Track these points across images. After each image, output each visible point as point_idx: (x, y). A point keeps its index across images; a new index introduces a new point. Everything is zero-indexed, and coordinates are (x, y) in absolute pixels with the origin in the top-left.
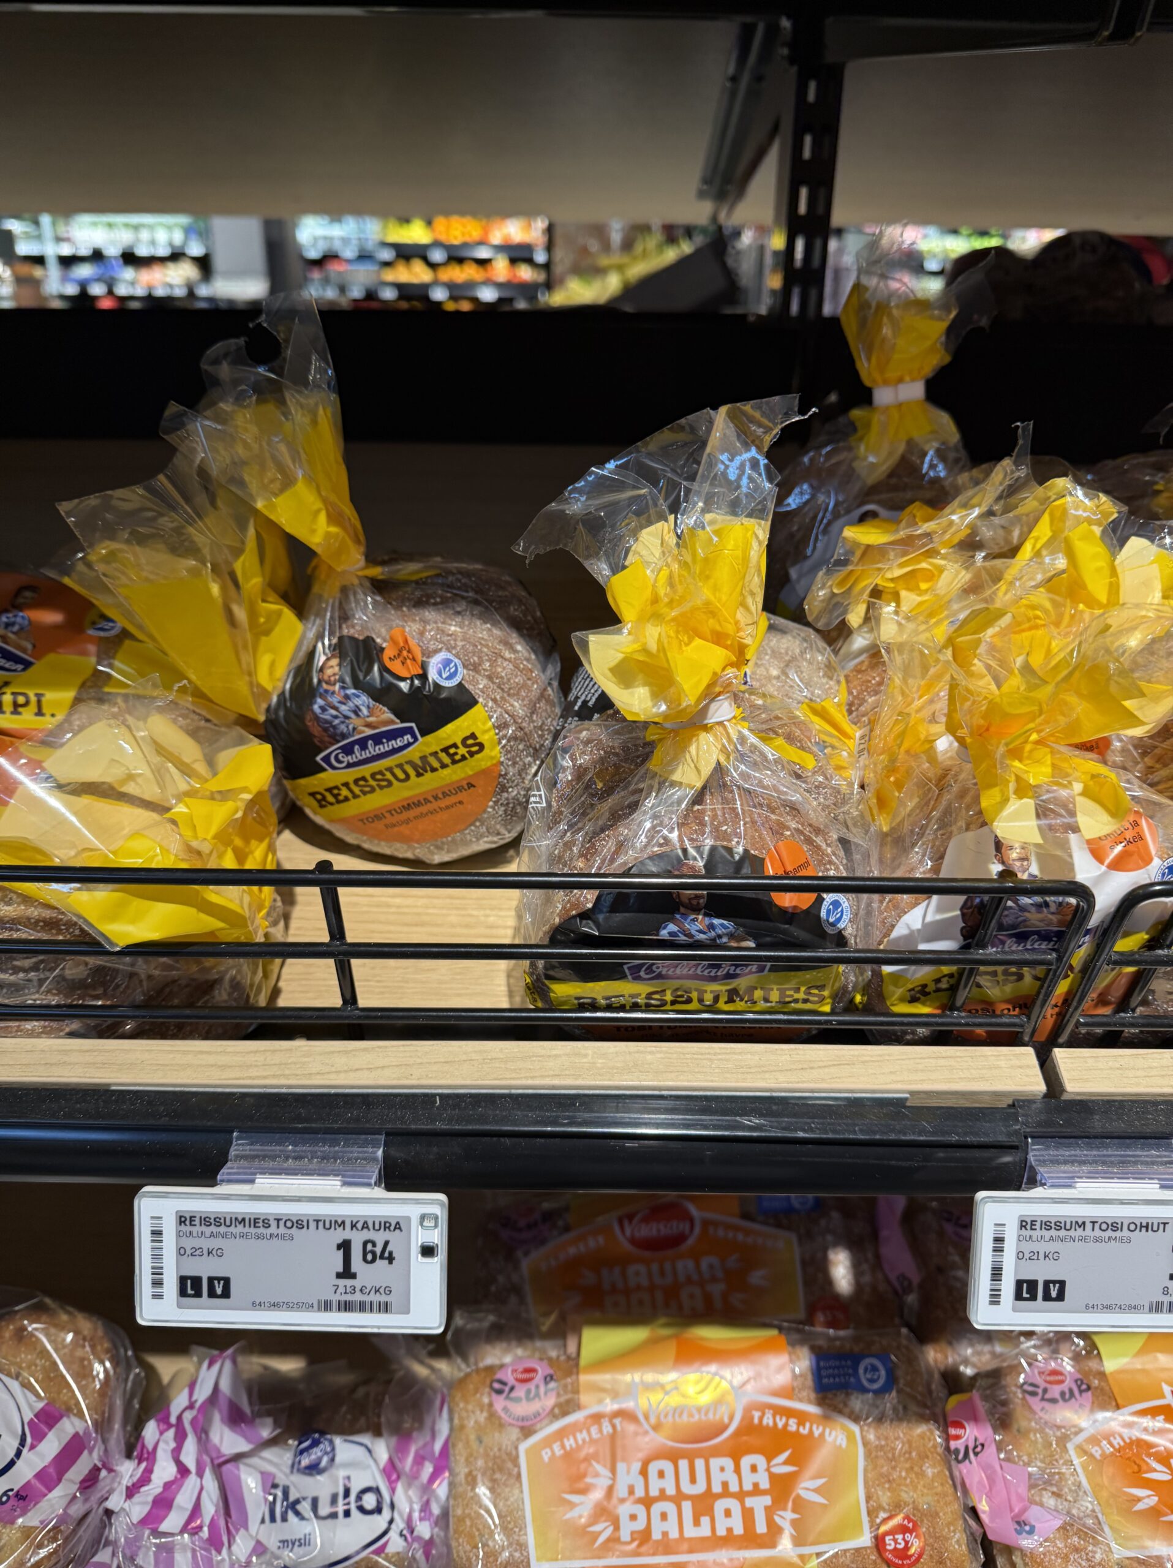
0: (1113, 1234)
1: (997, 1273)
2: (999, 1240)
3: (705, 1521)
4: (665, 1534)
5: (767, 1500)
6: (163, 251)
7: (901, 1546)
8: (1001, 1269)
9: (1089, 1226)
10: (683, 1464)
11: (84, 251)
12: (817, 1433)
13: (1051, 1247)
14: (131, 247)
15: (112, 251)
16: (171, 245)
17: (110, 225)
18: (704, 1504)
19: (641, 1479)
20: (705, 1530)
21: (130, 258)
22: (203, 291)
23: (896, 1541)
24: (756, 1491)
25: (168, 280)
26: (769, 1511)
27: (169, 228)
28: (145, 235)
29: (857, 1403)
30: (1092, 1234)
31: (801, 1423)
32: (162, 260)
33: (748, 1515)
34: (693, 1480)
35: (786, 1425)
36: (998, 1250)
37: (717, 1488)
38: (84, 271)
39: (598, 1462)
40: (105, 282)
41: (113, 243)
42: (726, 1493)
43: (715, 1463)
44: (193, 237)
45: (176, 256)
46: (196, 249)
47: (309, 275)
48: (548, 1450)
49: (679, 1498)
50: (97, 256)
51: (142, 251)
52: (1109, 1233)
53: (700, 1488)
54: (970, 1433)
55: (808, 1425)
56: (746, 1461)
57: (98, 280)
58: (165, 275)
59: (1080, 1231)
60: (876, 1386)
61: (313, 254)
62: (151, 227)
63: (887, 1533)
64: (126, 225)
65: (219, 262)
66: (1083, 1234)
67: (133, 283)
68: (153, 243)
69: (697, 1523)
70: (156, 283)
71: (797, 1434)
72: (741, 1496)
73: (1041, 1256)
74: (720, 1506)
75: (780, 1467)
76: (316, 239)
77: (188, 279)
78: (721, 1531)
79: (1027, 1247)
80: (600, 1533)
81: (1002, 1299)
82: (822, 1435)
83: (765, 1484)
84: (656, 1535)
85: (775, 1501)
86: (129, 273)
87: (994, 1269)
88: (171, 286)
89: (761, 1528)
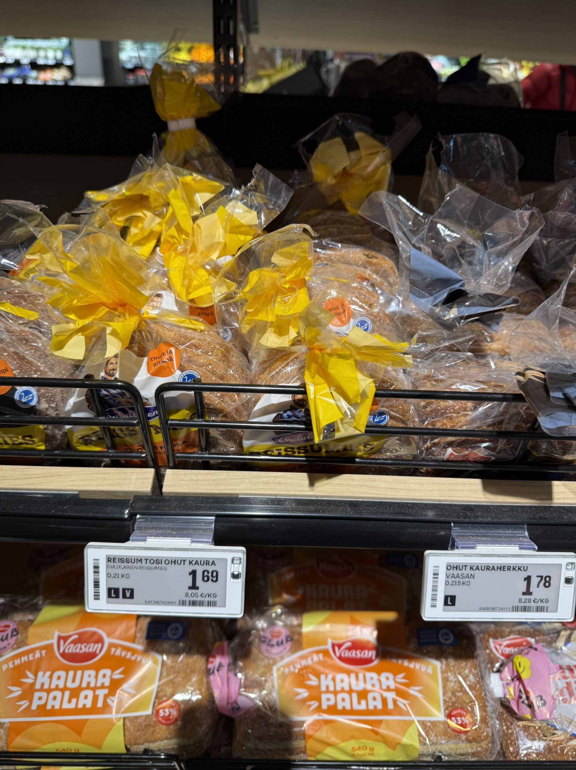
0: (158, 566)
1: (97, 584)
2: (96, 567)
3: (74, 701)
4: (53, 707)
5: (106, 691)
6: (51, 62)
7: (167, 714)
8: (98, 582)
9: (144, 561)
10: (71, 673)
11: (10, 61)
12: (139, 658)
13: (125, 571)
14: (36, 59)
15: (25, 61)
16: (55, 58)
17: (24, 48)
18: (75, 693)
19: (48, 680)
20: (72, 706)
21: (34, 65)
22: (72, 83)
23: (164, 712)
24: (103, 687)
25: (54, 77)
26: (106, 697)
27: (55, 50)
28: (42, 53)
29: (166, 645)
30: (146, 565)
31: (133, 654)
32: (52, 67)
33: (95, 698)
34: (74, 681)
35: (126, 655)
36: (96, 572)
37: (84, 685)
38: (11, 72)
39: (30, 671)
40: (22, 78)
41: (26, 57)
42: (88, 687)
43: (87, 673)
44: (67, 55)
45: (58, 65)
46: (68, 62)
47: (127, 77)
48: (6, 665)
49: (63, 690)
50: (17, 64)
51: (41, 62)
52: (155, 565)
53: (76, 685)
54: (218, 660)
55: (136, 655)
56: (101, 673)
57: (18, 77)
58: (53, 75)
59: (139, 564)
60: (176, 637)
61: (129, 66)
62: (45, 49)
63: (161, 708)
64: (32, 48)
65: (78, 69)
66: (142, 565)
67: (36, 79)
68: (46, 57)
69: (70, 701)
70: (48, 79)
71: (129, 660)
72: (94, 689)
73: (120, 576)
74: (83, 694)
75: (117, 675)
76: (131, 58)
77: (65, 77)
78: (80, 706)
79: (113, 571)
80: (21, 706)
81: (101, 597)
82: (141, 661)
83: (107, 683)
84: (49, 707)
85: (109, 692)
86: (34, 74)
87: (95, 582)
88: (56, 81)
89: (100, 704)
